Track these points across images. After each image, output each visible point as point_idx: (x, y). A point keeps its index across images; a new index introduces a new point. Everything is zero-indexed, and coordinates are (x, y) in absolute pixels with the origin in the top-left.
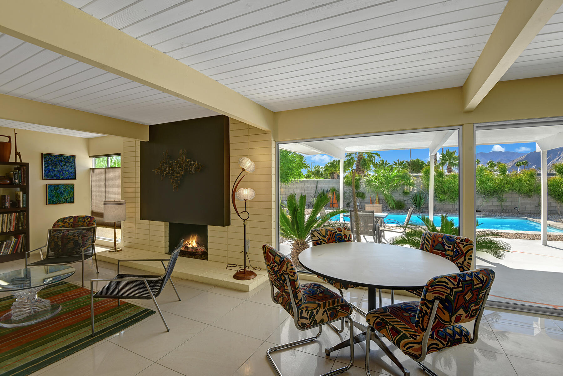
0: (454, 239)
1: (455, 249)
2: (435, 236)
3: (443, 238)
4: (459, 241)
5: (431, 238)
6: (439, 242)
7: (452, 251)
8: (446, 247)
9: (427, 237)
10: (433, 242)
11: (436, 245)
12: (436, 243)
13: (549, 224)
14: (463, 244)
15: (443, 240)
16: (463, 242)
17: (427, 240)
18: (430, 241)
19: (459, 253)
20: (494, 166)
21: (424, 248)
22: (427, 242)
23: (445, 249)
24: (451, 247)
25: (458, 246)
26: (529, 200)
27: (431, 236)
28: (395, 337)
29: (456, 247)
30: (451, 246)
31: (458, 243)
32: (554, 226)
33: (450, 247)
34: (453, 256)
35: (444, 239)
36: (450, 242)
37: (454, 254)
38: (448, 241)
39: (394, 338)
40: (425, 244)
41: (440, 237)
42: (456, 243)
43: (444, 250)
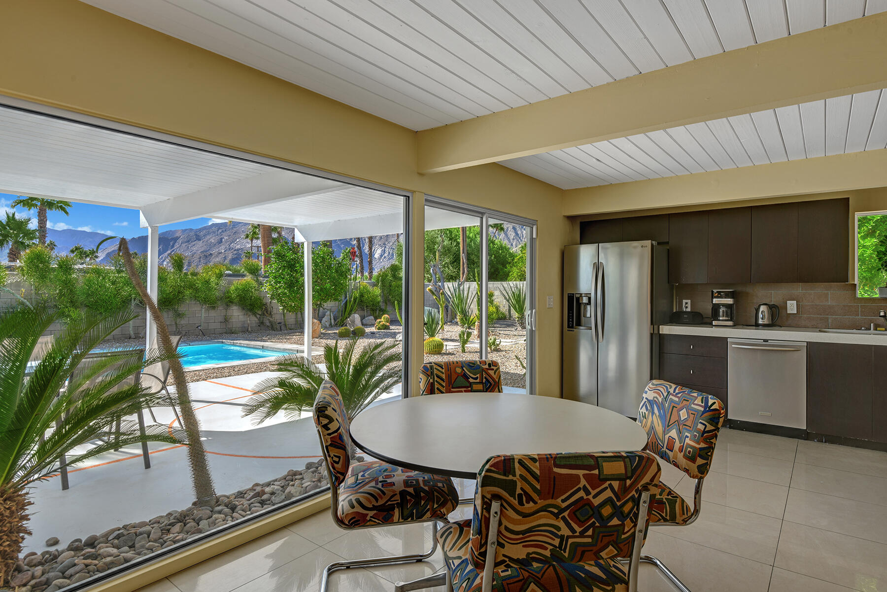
0: (478, 365)
1: (484, 380)
2: (449, 367)
3: (462, 367)
4: (487, 366)
5: (443, 371)
6: (458, 375)
7: (481, 383)
8: (471, 380)
9: (435, 372)
10: (449, 377)
11: (454, 382)
12: (454, 376)
13: (263, 346)
14: (493, 369)
15: (464, 370)
16: (492, 367)
17: (436, 376)
18: (444, 376)
19: (491, 384)
20: (86, 257)
21: (436, 390)
22: (439, 380)
23: (471, 383)
24: (477, 377)
25: (487, 374)
26: (213, 313)
27: (443, 369)
28: (665, 511)
29: (484, 376)
30: (478, 375)
31: (485, 370)
32: (271, 348)
33: (476, 379)
34: (483, 390)
35: (464, 368)
36: (474, 371)
37: (485, 386)
38: (472, 370)
39: (663, 513)
40: (436, 383)
41: (458, 367)
42: (483, 370)
43: (468, 385)
